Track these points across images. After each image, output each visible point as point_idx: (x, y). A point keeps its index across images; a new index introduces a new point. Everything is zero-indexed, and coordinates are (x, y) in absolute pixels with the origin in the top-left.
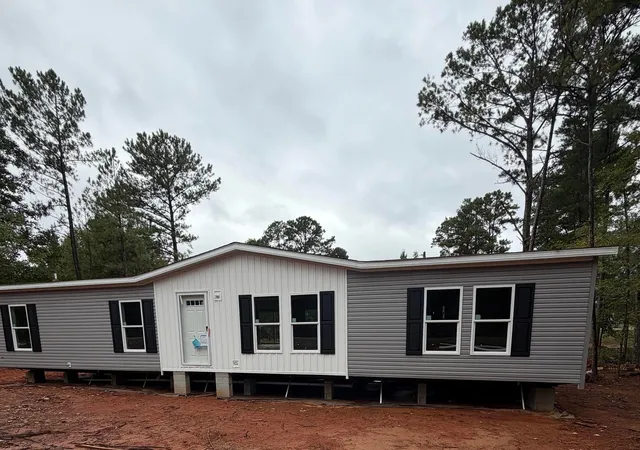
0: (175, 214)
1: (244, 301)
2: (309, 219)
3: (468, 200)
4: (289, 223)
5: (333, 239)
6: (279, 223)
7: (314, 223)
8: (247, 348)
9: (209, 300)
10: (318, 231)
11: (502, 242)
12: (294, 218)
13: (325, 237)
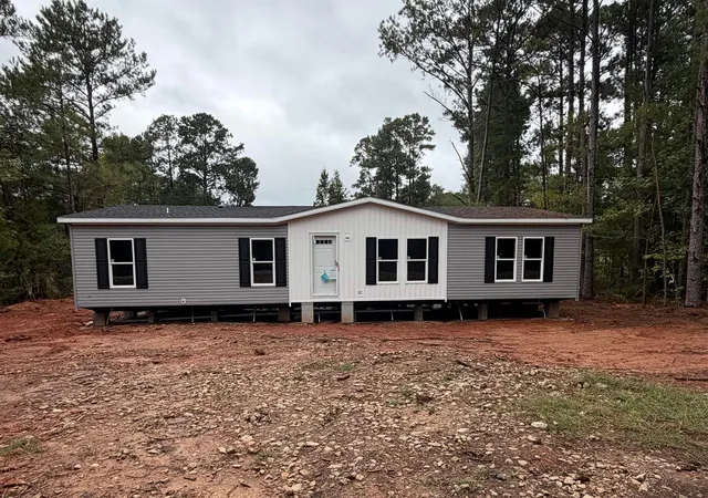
0: (96, 110)
1: (370, 242)
2: (210, 117)
3: (389, 119)
4: (184, 119)
5: (241, 147)
6: (169, 118)
7: (216, 123)
8: (371, 281)
9: (340, 240)
10: (222, 134)
11: (424, 169)
12: (189, 114)
13: (231, 143)
